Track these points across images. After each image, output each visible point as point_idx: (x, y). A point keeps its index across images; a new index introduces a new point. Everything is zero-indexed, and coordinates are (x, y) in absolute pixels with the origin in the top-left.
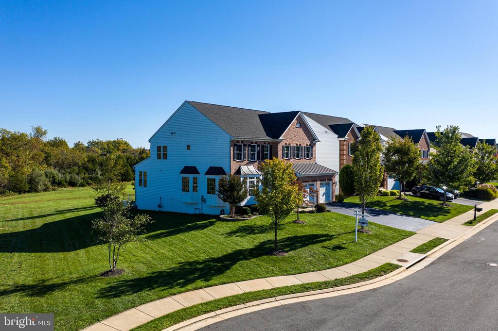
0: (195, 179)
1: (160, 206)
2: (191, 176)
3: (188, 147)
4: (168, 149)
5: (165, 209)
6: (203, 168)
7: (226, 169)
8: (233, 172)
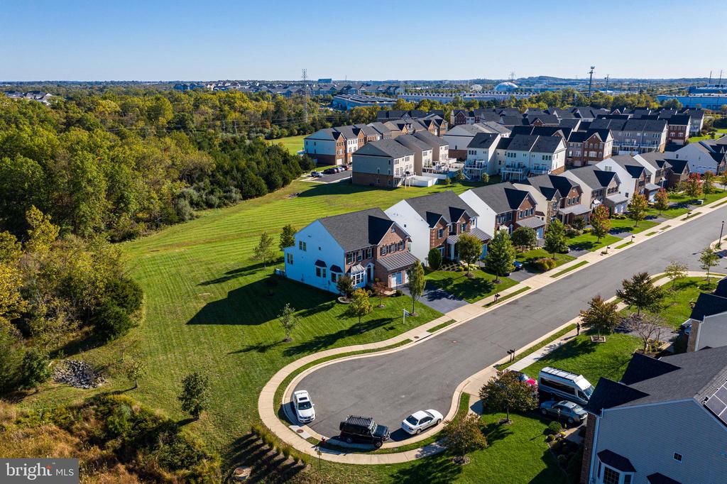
0: (324, 270)
1: (302, 280)
2: (322, 268)
3: (320, 248)
4: (307, 245)
5: (305, 282)
6: (329, 265)
7: (342, 269)
8: (346, 271)
